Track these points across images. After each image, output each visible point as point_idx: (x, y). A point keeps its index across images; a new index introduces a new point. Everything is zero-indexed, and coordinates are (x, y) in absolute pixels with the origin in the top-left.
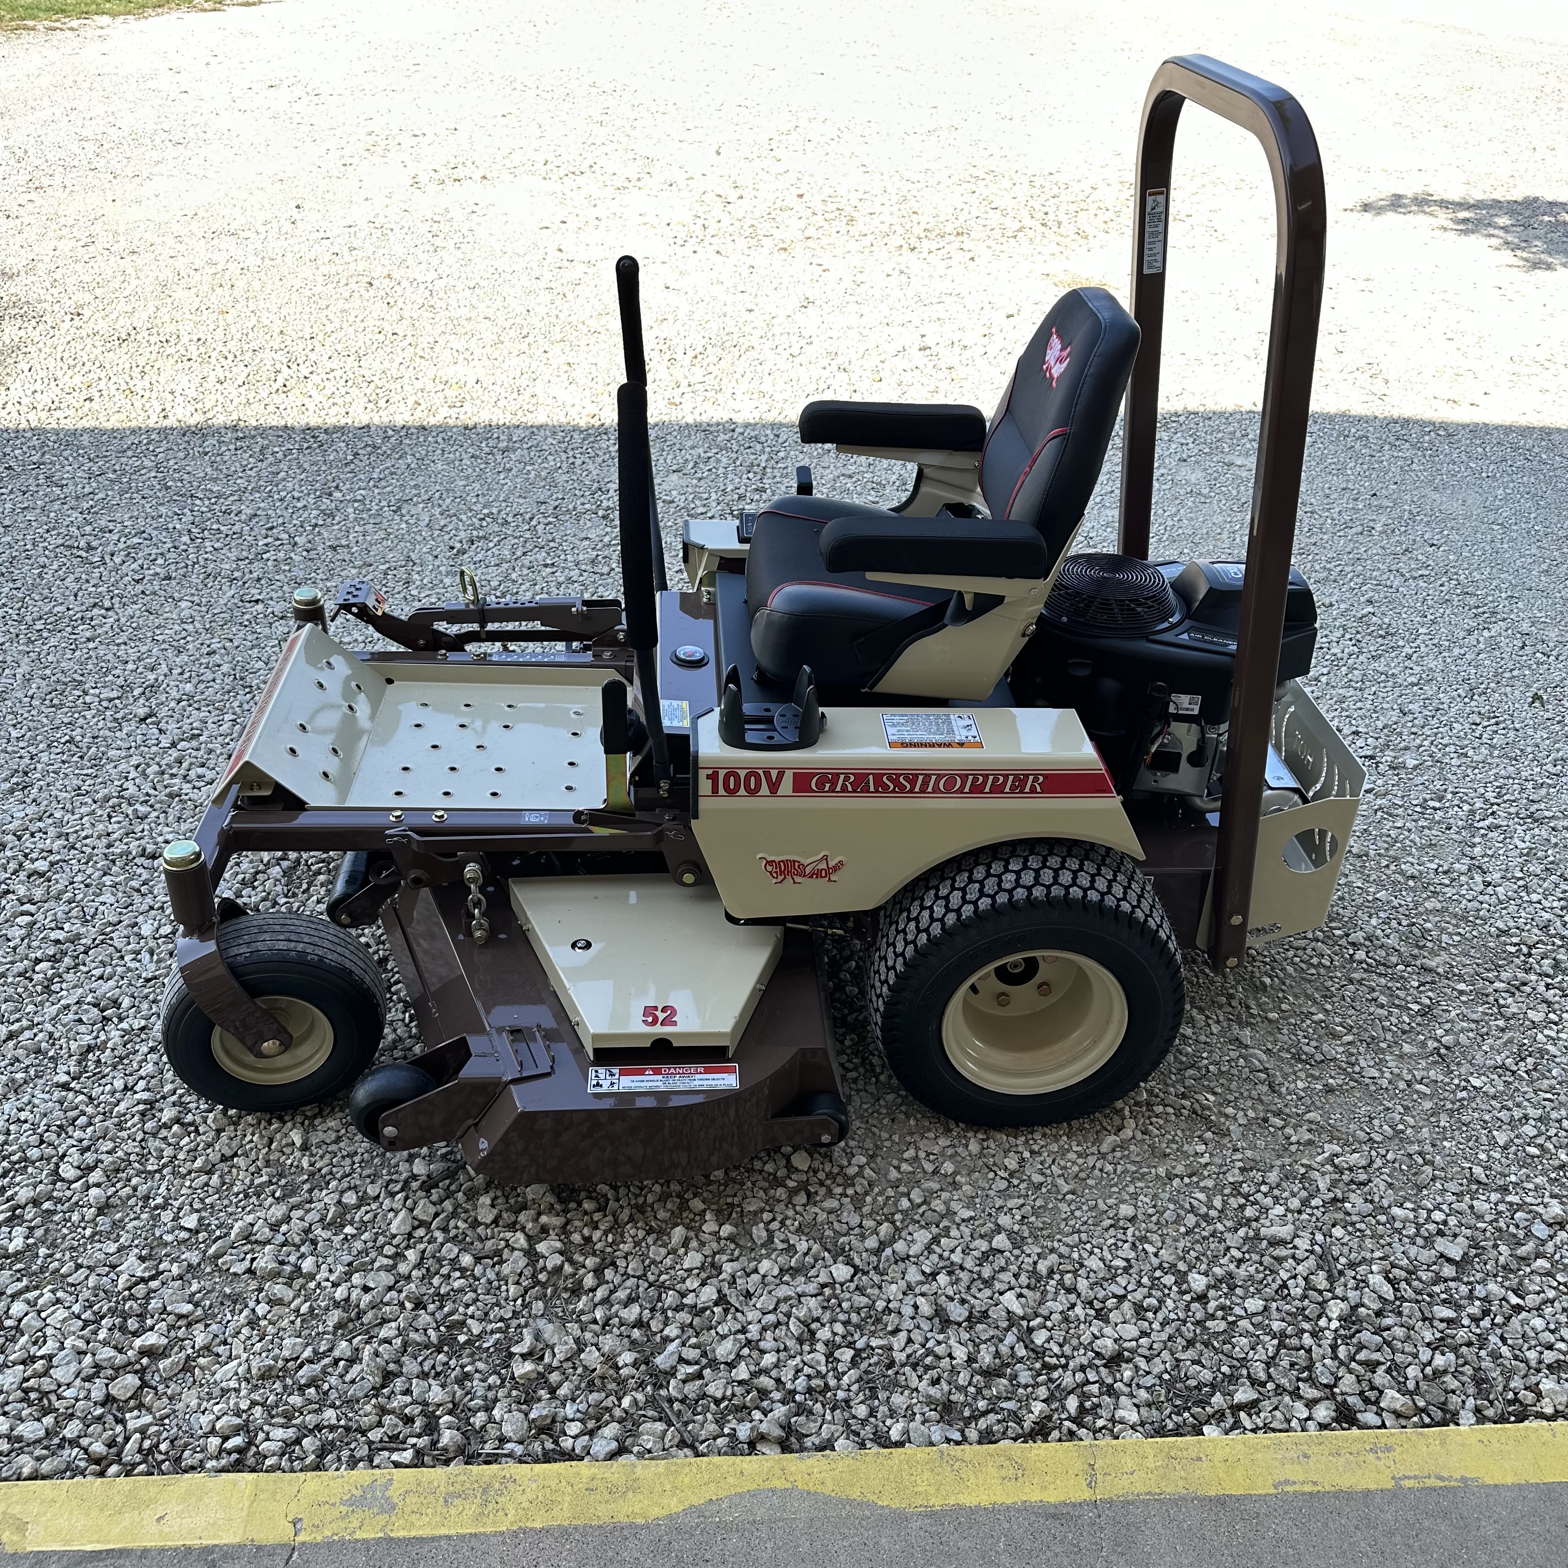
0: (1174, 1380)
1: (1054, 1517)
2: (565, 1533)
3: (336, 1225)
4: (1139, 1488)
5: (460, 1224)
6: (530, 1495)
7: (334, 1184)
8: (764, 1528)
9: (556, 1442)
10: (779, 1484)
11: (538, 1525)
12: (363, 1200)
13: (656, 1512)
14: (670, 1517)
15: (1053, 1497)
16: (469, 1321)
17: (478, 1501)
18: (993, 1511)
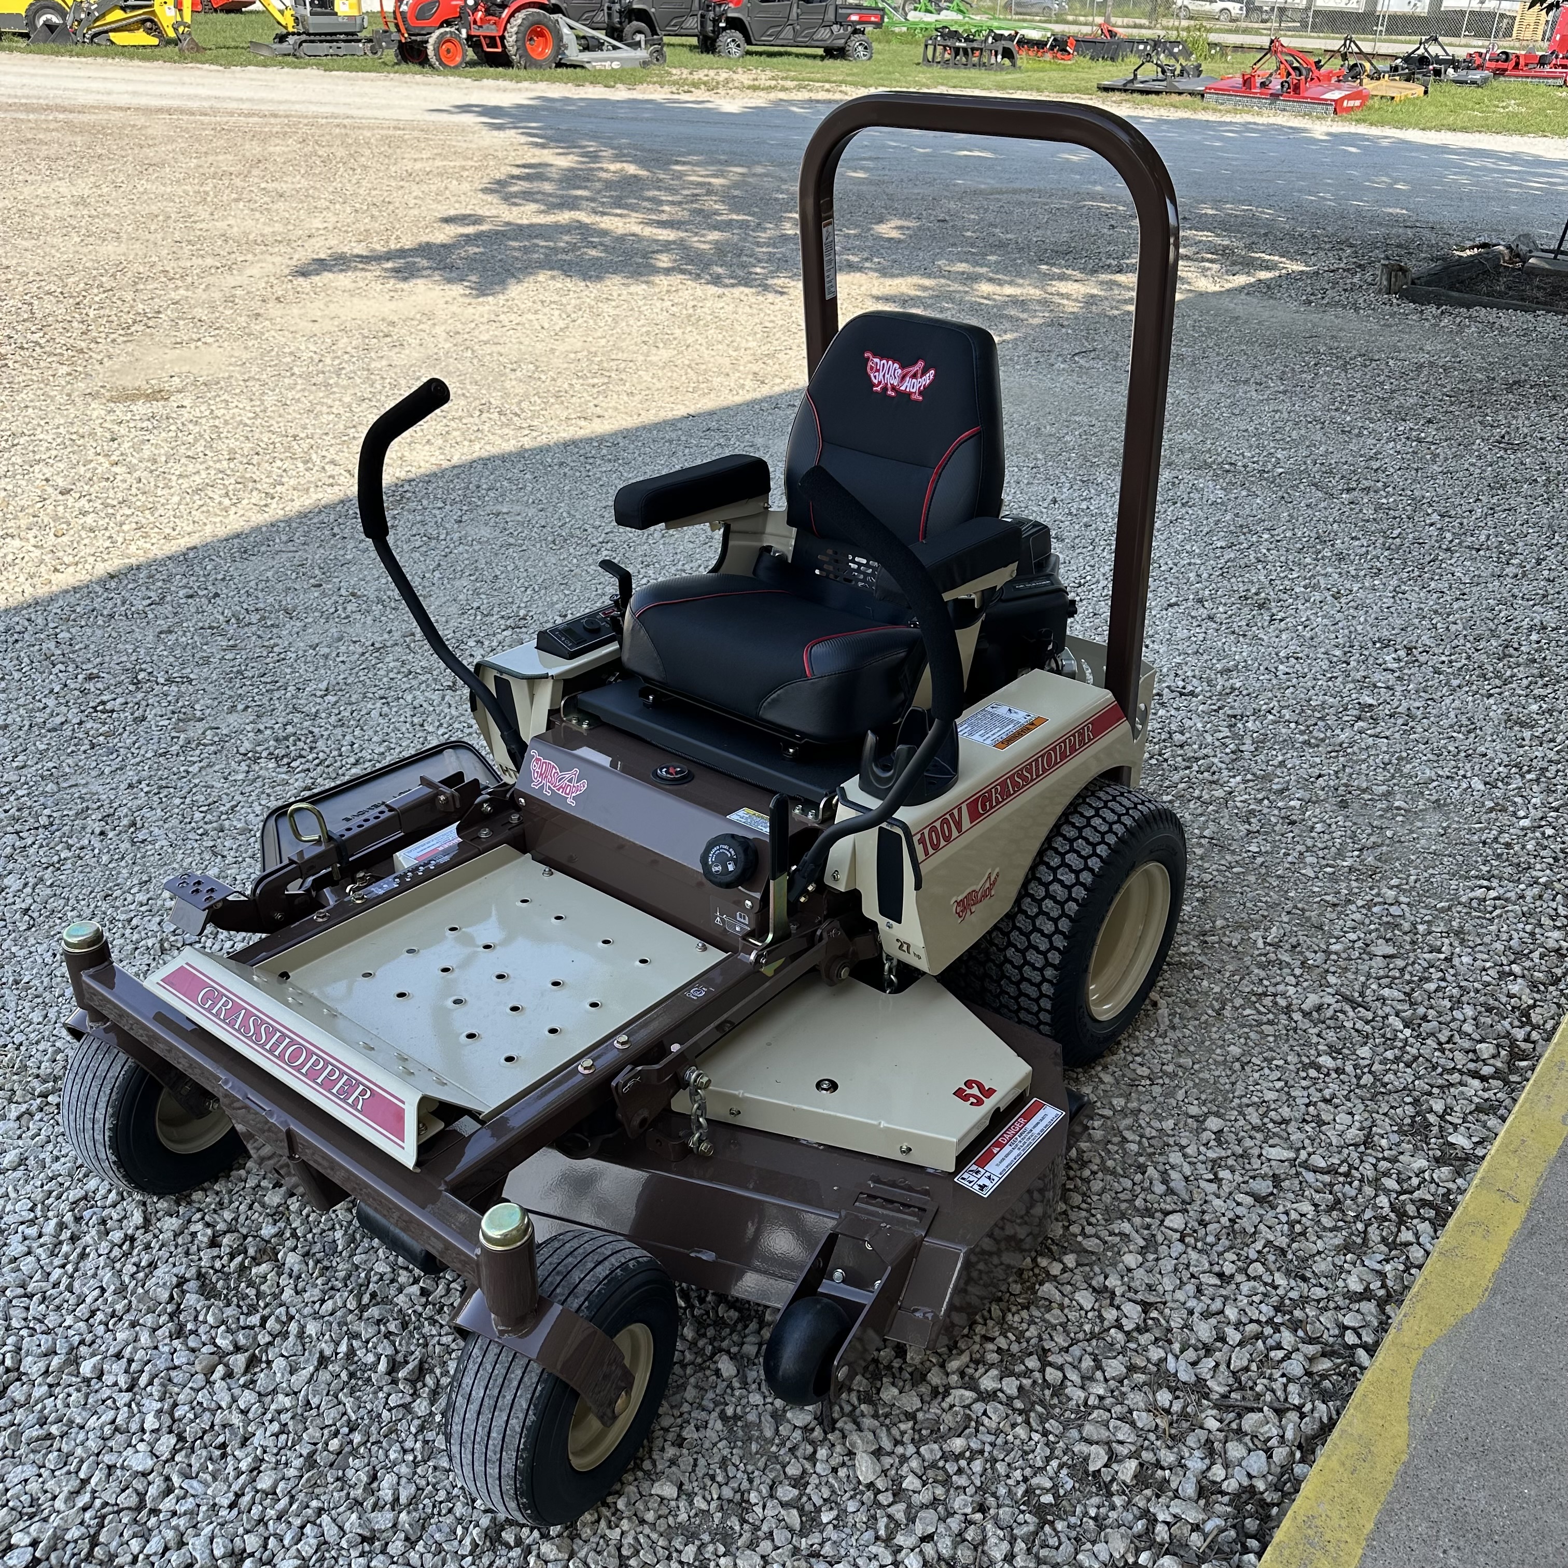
0: (1400, 1126)
1: (1531, 1234)
2: (1388, 1513)
3: (810, 1522)
4: (1532, 1181)
5: (903, 1426)
6: (1335, 1515)
7: (753, 1497)
8: (1452, 1388)
9: (1223, 1493)
10: (1415, 1356)
11: (1370, 1526)
12: (799, 1482)
13: (1401, 1443)
14: (1411, 1436)
15: (1514, 1224)
16: (1034, 1481)
17: (1319, 1554)
18: (1509, 1259)
